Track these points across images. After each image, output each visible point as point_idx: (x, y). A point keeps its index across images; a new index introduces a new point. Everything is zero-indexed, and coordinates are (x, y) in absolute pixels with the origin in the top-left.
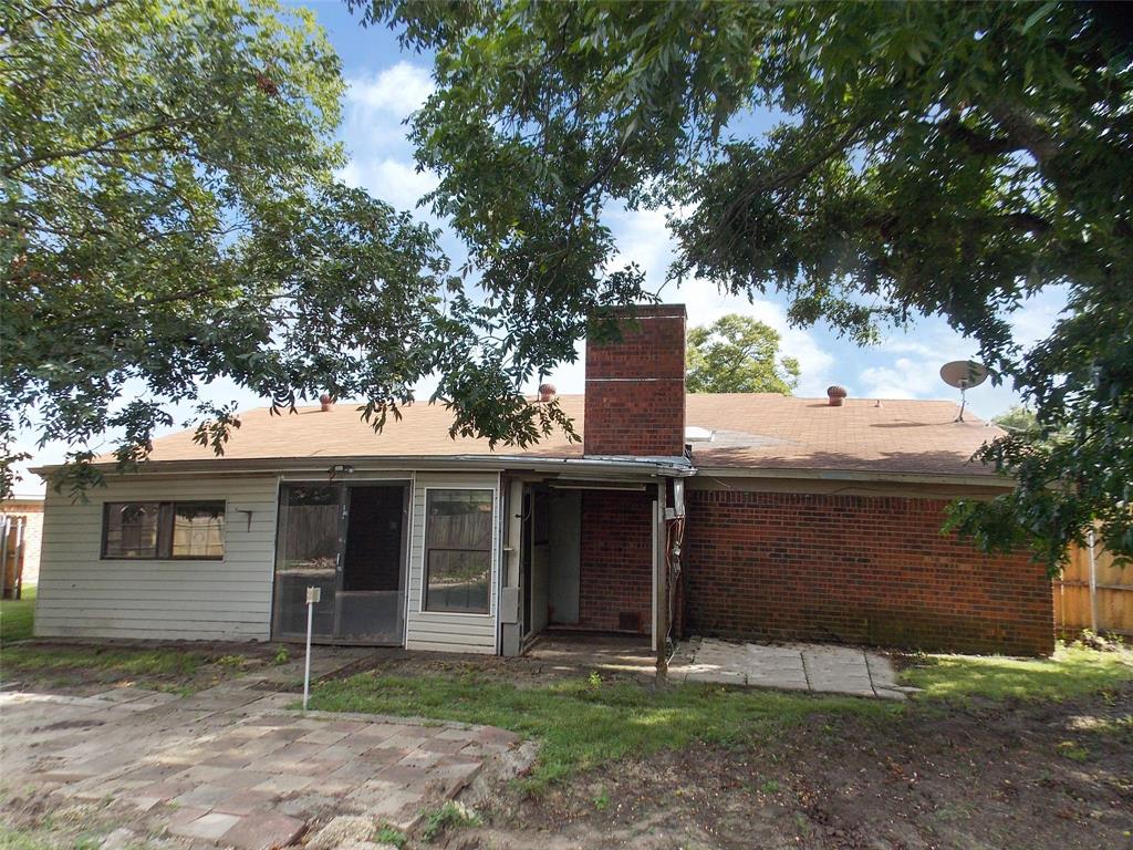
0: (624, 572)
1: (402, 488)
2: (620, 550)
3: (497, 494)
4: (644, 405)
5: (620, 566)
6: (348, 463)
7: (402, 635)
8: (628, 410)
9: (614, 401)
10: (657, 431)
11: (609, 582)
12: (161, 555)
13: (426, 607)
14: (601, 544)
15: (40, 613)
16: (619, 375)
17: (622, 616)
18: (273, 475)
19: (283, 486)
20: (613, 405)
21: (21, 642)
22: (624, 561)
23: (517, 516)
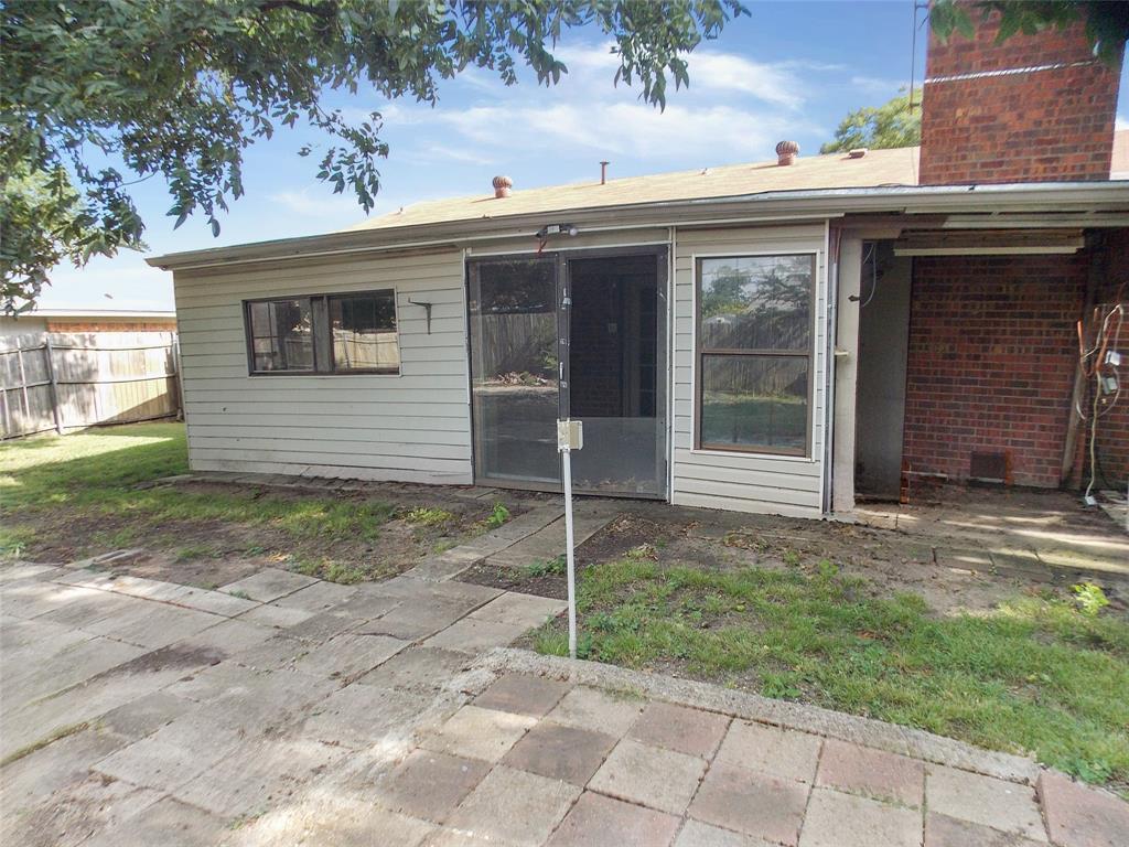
0: (983, 391)
1: (654, 257)
2: (977, 357)
3: (823, 260)
4: (1035, 114)
5: (975, 382)
6: (566, 222)
7: (664, 485)
8: (1004, 127)
9: (978, 112)
10: (1057, 159)
11: (955, 406)
12: (320, 368)
13: (701, 443)
14: (944, 348)
15: (193, 443)
16: (988, 66)
17: (975, 457)
18: (453, 248)
19: (469, 262)
20: (976, 119)
21: (173, 479)
22: (984, 374)
23: (852, 299)
